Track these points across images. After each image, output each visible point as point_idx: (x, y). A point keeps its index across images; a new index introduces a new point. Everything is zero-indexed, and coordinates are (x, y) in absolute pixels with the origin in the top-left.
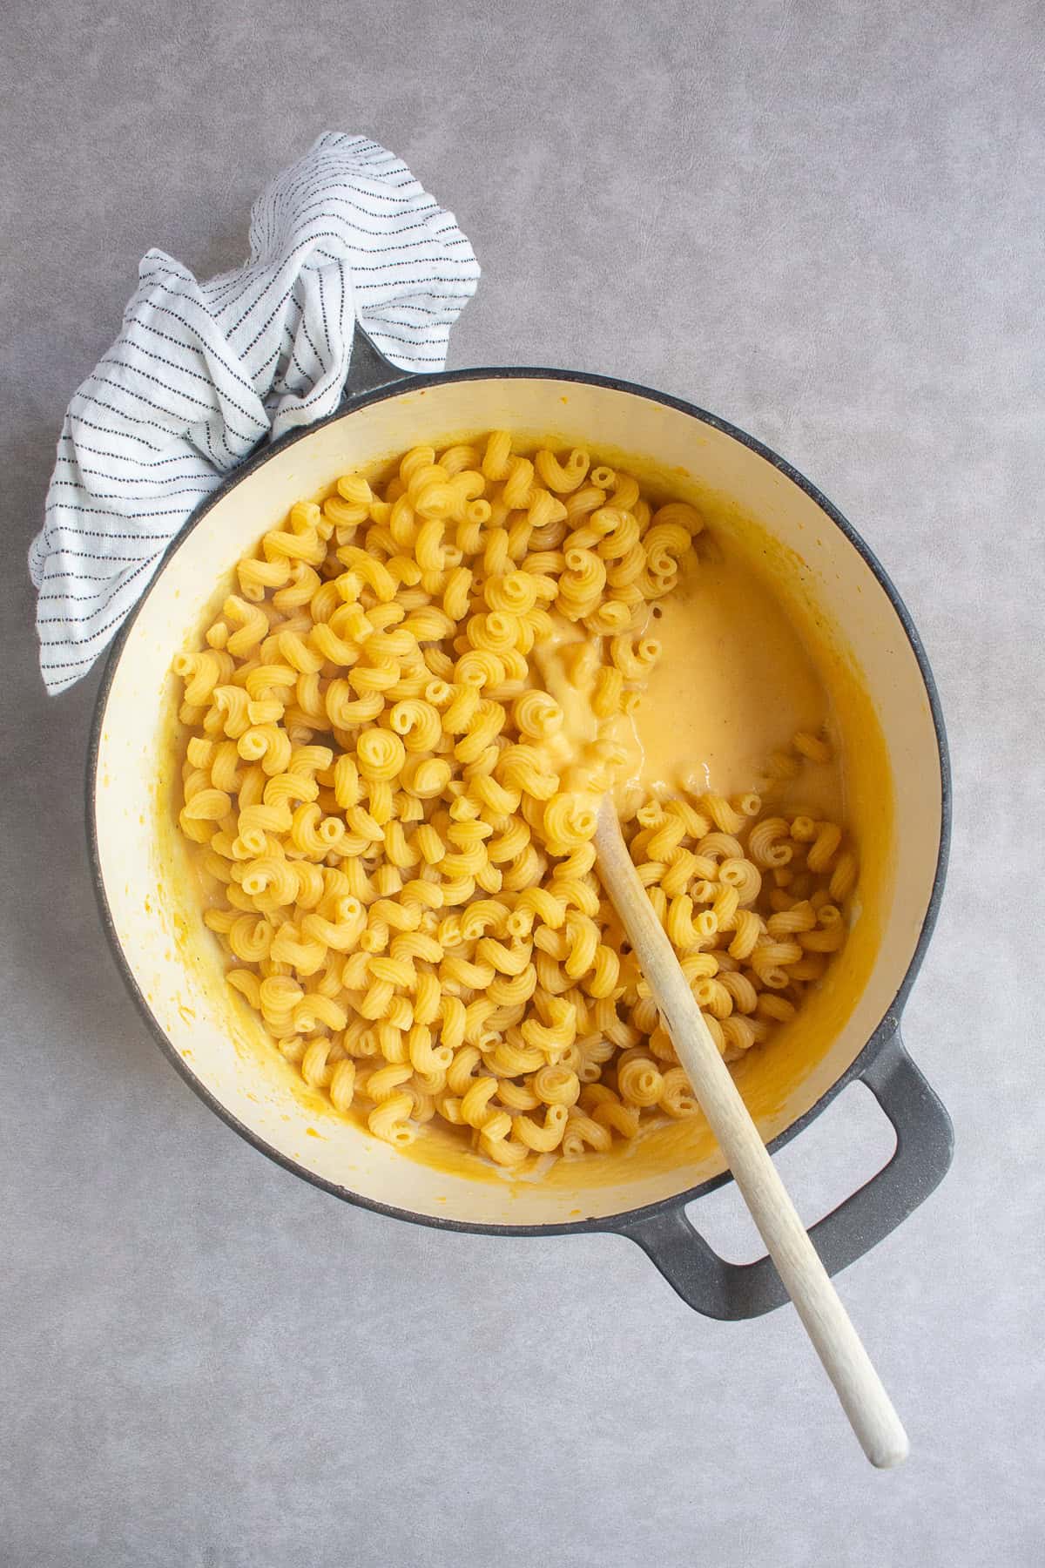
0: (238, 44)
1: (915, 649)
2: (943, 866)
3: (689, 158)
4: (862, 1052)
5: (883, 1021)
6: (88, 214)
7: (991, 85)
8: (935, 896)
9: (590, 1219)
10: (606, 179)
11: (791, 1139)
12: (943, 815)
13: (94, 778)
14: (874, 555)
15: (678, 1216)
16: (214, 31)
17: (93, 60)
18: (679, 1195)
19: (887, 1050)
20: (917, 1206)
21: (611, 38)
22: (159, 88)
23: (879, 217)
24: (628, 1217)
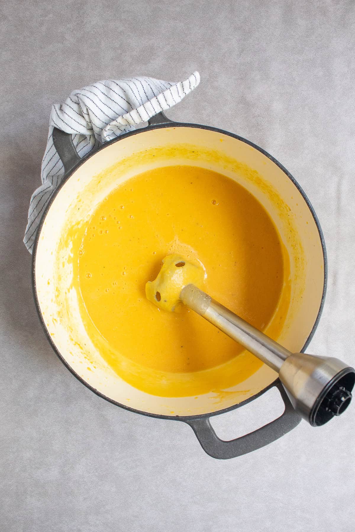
1: (323, 246)
6: (39, 80)
7: (349, 51)
9: (177, 416)
11: (249, 402)
12: (321, 304)
14: (315, 212)
16: (85, 21)
17: (44, 28)
18: (209, 413)
21: (220, 29)
22: (65, 39)
23: (309, 94)
24: (190, 417)
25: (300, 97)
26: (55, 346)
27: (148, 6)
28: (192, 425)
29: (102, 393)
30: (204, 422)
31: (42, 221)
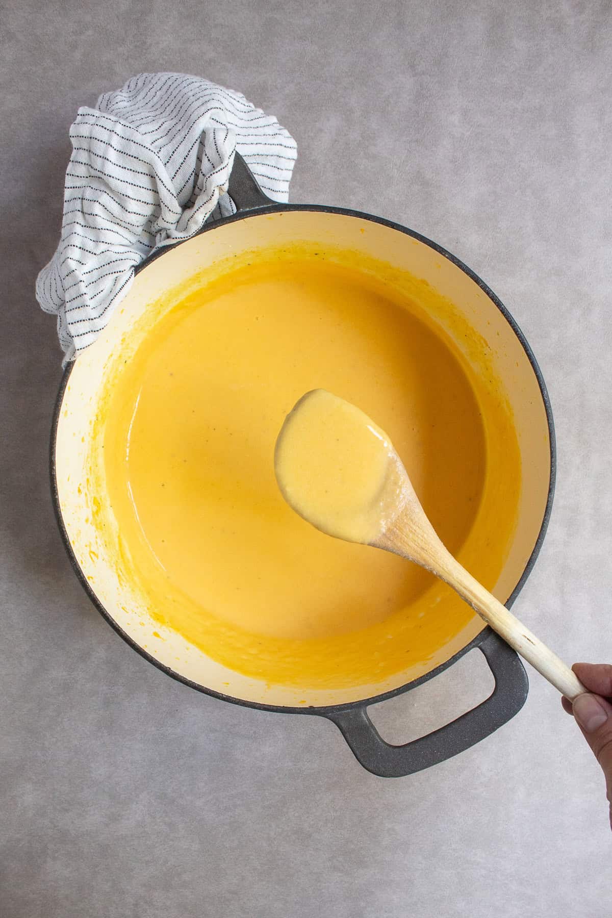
0: (163, 49)
3: (423, 127)
9: (311, 707)
10: (375, 137)
13: (58, 410)
15: (362, 713)
16: (149, 41)
17: (78, 55)
18: (364, 700)
24: (333, 709)
26: (96, 597)
28: (337, 721)
29: (180, 674)
30: (358, 715)
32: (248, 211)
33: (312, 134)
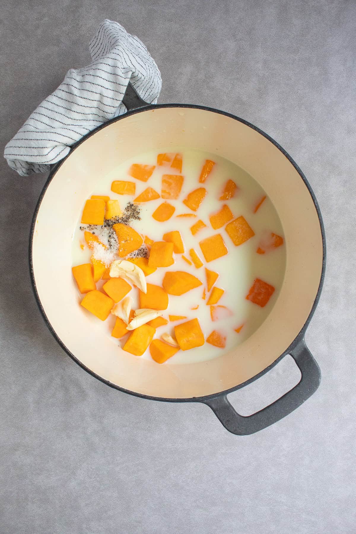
0: (89, 28)
2: (322, 282)
3: (241, 71)
4: (291, 344)
5: (298, 334)
7: (344, 50)
8: (319, 292)
9: (194, 398)
10: (213, 77)
13: (33, 235)
15: (224, 398)
16: (81, 23)
17: (39, 32)
18: (225, 391)
19: (300, 345)
20: (307, 399)
21: (215, 29)
22: (61, 42)
23: (305, 93)
24: (207, 397)
25: (296, 96)
26: (63, 343)
27: (143, 8)
28: (210, 404)
29: (115, 384)
30: (222, 400)
31: (34, 220)
32: (134, 110)
33: (176, 76)
